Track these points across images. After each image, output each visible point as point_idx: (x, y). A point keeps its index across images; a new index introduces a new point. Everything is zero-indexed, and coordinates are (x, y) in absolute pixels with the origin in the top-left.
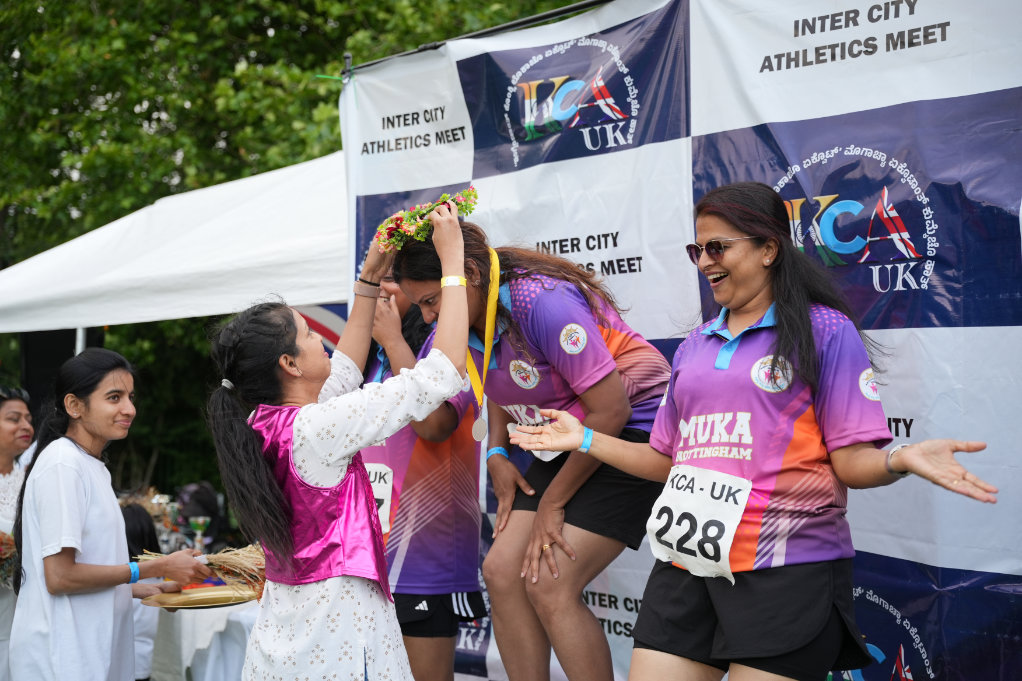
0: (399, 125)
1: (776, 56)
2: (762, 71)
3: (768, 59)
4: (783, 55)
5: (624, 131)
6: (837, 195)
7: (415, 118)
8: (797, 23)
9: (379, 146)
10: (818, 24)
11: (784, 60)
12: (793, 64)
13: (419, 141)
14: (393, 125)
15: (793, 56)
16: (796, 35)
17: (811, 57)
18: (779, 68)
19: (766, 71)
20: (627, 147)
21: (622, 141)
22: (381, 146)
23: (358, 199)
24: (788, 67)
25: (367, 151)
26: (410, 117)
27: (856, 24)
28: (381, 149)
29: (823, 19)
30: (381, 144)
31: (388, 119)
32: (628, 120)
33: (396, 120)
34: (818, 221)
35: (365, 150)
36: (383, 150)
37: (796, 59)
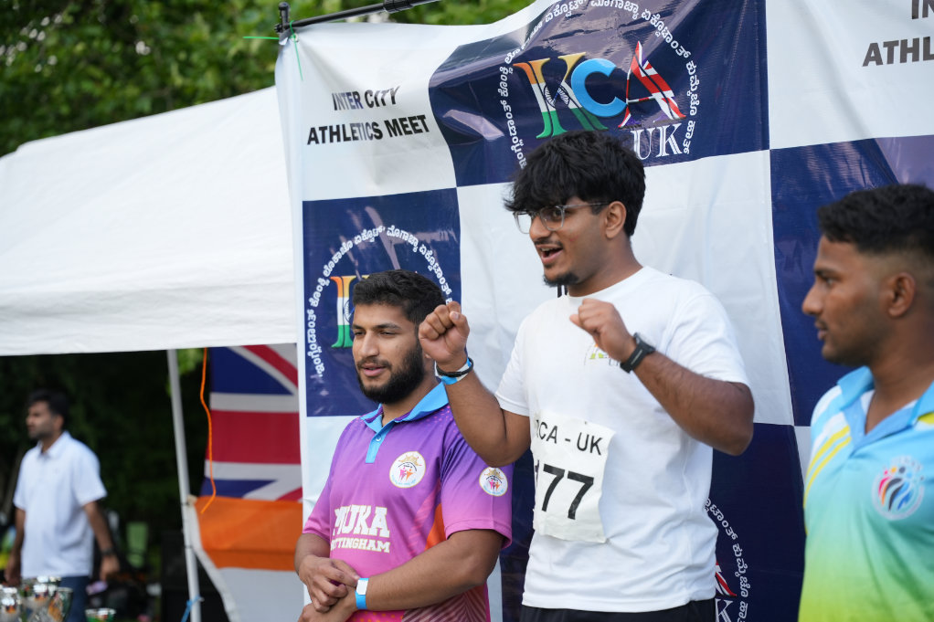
1: (886, 44)
2: (866, 64)
3: (874, 47)
4: (896, 43)
5: (680, 137)
9: (332, 134)
11: (897, 50)
12: (910, 56)
15: (910, 45)
16: (915, 16)
18: (890, 60)
19: (872, 64)
20: (682, 158)
21: (676, 150)
22: (336, 133)
23: (305, 205)
24: (903, 60)
25: (316, 139)
28: (335, 137)
30: (335, 130)
32: (684, 122)
35: (313, 138)
36: (339, 140)
37: (915, 50)
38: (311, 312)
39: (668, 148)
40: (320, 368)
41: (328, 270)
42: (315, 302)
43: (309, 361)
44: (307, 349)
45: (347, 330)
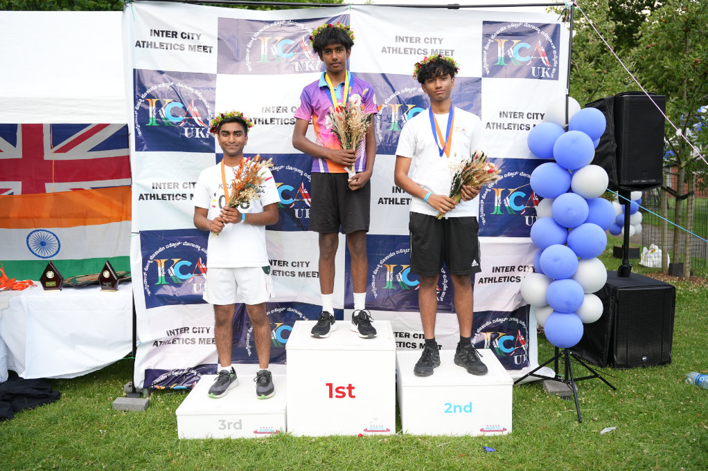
0: (162, 36)
1: (388, 48)
2: (383, 52)
3: (384, 48)
4: (391, 48)
6: (413, 106)
7: (175, 34)
8: (396, 37)
9: (148, 44)
10: (405, 39)
11: (391, 50)
13: (176, 47)
14: (158, 35)
16: (396, 41)
17: (402, 51)
18: (389, 52)
19: (385, 53)
22: (150, 45)
23: (134, 70)
24: (393, 53)
26: (171, 33)
27: (419, 42)
29: (407, 38)
30: (150, 43)
31: (155, 31)
33: (161, 33)
34: (407, 113)
35: (138, 44)
36: (151, 47)
37: (396, 50)
38: (136, 113)
39: (310, 68)
40: (140, 133)
41: (144, 96)
42: (137, 108)
43: (136, 130)
44: (135, 126)
45: (155, 119)
